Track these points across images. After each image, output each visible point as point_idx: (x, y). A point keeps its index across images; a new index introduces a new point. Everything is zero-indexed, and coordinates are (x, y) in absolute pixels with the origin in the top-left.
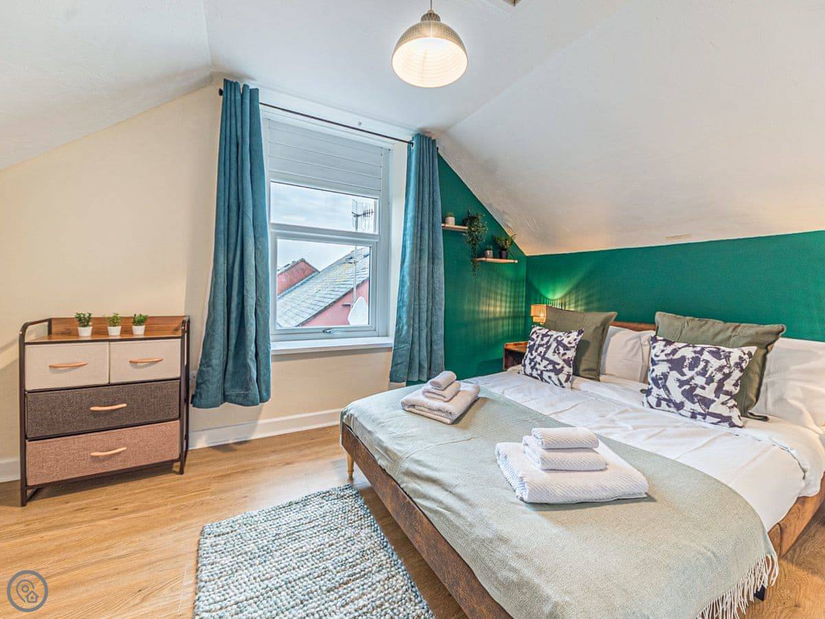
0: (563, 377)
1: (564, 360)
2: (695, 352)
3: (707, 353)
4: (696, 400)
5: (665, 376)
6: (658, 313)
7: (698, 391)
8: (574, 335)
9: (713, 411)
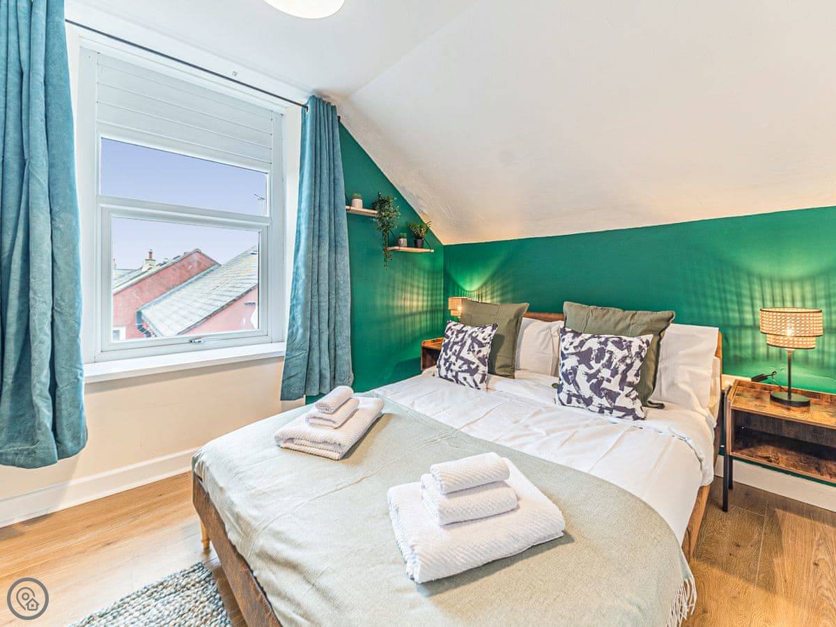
0: (478, 377)
1: (479, 359)
2: (600, 343)
3: (611, 344)
4: (603, 394)
5: (574, 370)
6: (565, 303)
7: (605, 385)
8: (488, 330)
9: (618, 405)
